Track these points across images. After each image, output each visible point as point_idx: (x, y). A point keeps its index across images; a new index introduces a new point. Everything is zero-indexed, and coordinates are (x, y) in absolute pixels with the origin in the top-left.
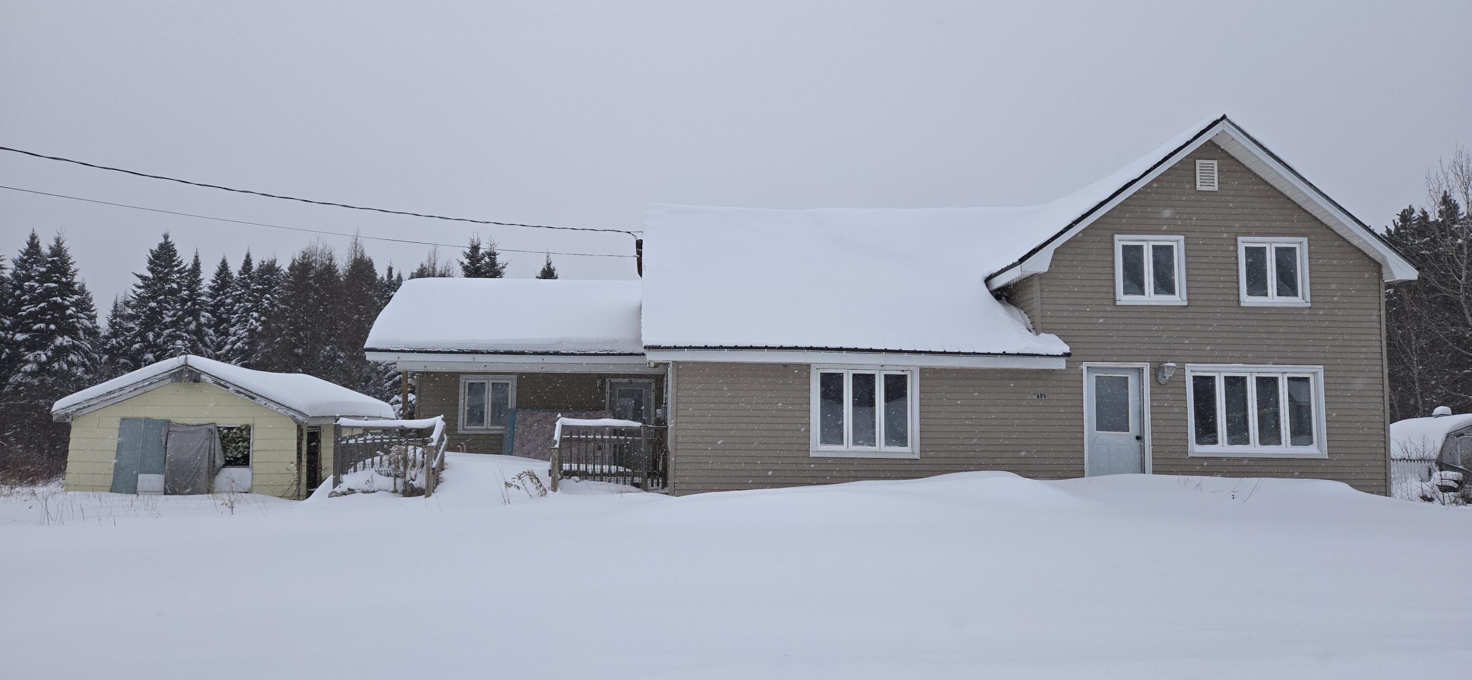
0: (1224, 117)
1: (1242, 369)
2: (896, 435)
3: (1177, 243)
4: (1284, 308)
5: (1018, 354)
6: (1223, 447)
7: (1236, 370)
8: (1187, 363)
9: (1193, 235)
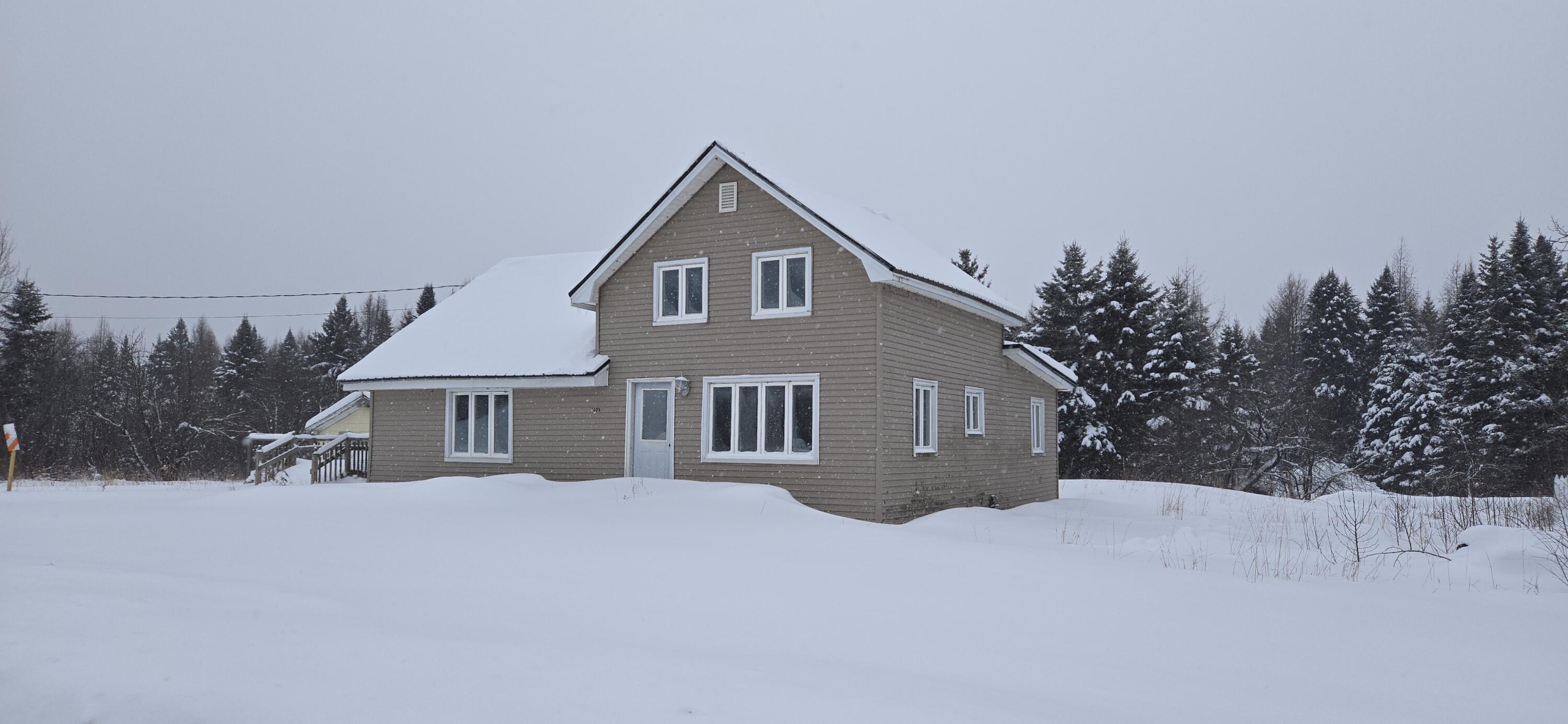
0: (715, 143)
1: (749, 380)
2: (501, 446)
3: (702, 263)
4: (789, 319)
5: (554, 375)
6: (734, 455)
7: (748, 380)
8: (705, 376)
9: (714, 256)
